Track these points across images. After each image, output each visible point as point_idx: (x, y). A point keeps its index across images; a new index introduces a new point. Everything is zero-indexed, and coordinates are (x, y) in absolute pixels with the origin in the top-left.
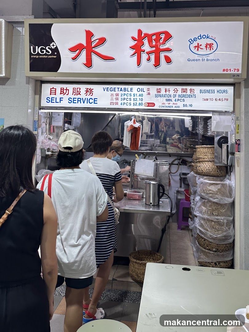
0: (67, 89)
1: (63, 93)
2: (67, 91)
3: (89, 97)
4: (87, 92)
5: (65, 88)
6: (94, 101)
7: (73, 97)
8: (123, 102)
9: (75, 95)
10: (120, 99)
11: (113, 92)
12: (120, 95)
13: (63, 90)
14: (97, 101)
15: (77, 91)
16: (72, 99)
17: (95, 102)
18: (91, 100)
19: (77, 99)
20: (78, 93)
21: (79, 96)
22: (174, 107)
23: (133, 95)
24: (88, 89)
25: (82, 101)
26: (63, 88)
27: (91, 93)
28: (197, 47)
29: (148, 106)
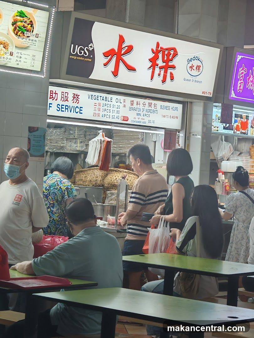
0: (56, 93)
1: (53, 97)
2: (56, 95)
3: (75, 105)
4: (74, 99)
5: (54, 92)
6: (80, 110)
7: (61, 103)
8: (104, 113)
9: (63, 101)
10: (101, 110)
11: (96, 101)
12: (102, 105)
13: (52, 93)
14: (82, 110)
15: (65, 97)
16: (61, 106)
17: (81, 112)
18: (77, 108)
19: (64, 107)
20: (66, 100)
21: (65, 103)
22: (142, 122)
23: (112, 106)
24: (75, 94)
25: (69, 109)
26: (53, 91)
27: (77, 100)
28: (191, 67)
29: (123, 120)
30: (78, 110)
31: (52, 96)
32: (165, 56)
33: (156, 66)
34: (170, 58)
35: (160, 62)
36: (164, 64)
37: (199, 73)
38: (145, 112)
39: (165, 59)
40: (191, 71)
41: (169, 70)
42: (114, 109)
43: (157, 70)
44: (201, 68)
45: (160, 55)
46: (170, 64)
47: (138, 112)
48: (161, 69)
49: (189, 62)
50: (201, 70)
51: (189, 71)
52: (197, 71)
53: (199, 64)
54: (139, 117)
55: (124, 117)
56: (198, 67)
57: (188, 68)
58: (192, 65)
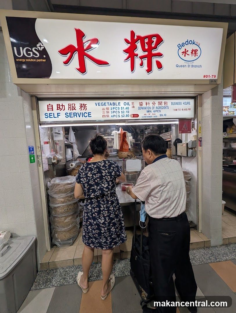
1: (60, 109)
2: (63, 106)
3: (84, 111)
4: (81, 107)
5: (61, 105)
6: (89, 115)
7: (69, 112)
8: (113, 114)
9: (71, 110)
10: (110, 112)
11: (104, 107)
12: (110, 109)
13: (59, 106)
15: (72, 107)
16: (69, 114)
17: (90, 116)
19: (73, 114)
20: (73, 109)
21: (74, 111)
22: (153, 117)
23: (120, 109)
24: (82, 104)
25: (77, 115)
26: (59, 104)
27: (85, 108)
28: (185, 52)
29: (133, 117)
30: (86, 115)
31: (60, 107)
32: (146, 44)
33: (135, 57)
34: (153, 46)
35: (139, 51)
36: (146, 53)
37: (197, 57)
38: (155, 109)
39: (146, 47)
40: (185, 56)
41: (154, 59)
42: (123, 110)
43: (137, 61)
44: (199, 52)
45: (139, 44)
46: (154, 52)
47: (148, 110)
48: (142, 59)
49: (180, 47)
50: (199, 55)
51: (182, 56)
52: (193, 56)
54: (150, 113)
55: (133, 115)
56: (194, 52)
57: (181, 54)
58: (185, 49)
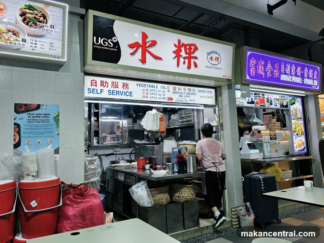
0: (107, 82)
1: (103, 85)
2: (107, 84)
3: (126, 90)
4: (124, 86)
5: (105, 81)
6: (130, 94)
7: (112, 89)
8: (151, 96)
9: (114, 88)
10: (149, 94)
11: (144, 88)
12: (149, 90)
13: (103, 82)
14: (132, 94)
15: (115, 85)
16: (112, 91)
17: (131, 95)
19: (115, 92)
20: (116, 87)
21: (117, 89)
22: (184, 101)
23: (158, 91)
24: (124, 83)
25: (120, 93)
27: (127, 87)
28: (211, 58)
29: (169, 100)
30: (128, 94)
31: (103, 84)
32: (187, 50)
33: (180, 57)
34: (192, 51)
35: (183, 54)
36: (187, 55)
37: (218, 63)
38: (186, 95)
39: (188, 52)
40: (211, 61)
41: (192, 60)
42: (160, 93)
43: (182, 60)
44: (219, 59)
45: (183, 49)
46: (192, 55)
47: (180, 95)
48: (185, 59)
49: (208, 55)
50: (220, 61)
52: (217, 62)
53: (218, 56)
54: (182, 97)
55: (169, 98)
56: (217, 59)
57: (209, 59)
58: (212, 56)
